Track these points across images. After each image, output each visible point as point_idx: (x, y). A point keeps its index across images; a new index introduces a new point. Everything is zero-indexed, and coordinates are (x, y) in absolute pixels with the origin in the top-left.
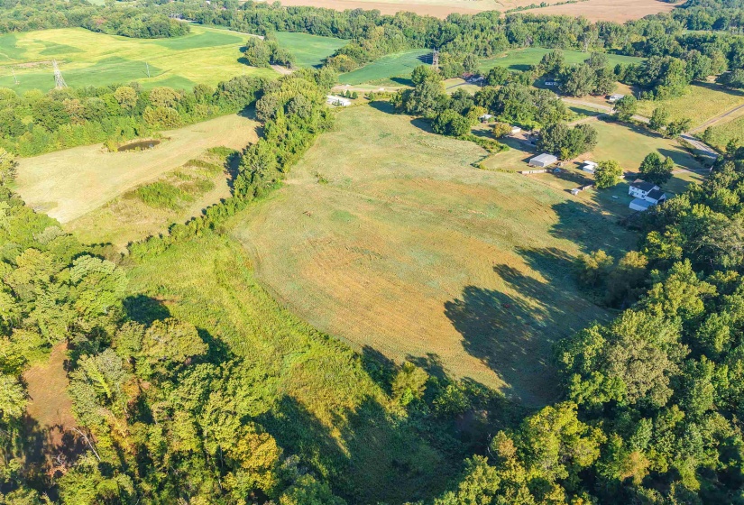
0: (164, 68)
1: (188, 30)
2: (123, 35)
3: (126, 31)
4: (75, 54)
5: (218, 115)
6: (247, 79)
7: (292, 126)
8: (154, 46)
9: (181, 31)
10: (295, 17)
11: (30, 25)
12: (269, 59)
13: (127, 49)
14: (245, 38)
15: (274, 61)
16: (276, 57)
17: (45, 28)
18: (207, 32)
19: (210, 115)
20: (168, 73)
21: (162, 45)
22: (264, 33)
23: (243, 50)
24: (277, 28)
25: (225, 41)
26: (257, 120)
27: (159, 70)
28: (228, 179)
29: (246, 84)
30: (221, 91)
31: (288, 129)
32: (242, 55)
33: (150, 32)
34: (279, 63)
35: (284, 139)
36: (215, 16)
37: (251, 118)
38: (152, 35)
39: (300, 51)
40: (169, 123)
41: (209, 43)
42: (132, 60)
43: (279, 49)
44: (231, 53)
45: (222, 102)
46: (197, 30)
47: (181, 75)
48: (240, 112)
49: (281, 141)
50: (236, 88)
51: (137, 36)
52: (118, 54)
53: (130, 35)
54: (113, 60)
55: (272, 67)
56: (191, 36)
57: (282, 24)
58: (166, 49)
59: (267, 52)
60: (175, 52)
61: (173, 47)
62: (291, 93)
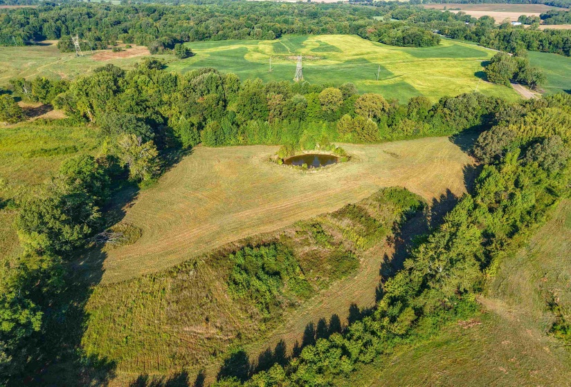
0: (397, 73)
1: (438, 42)
2: (382, 42)
3: (385, 39)
4: (334, 53)
5: (425, 135)
6: (479, 98)
7: (525, 181)
8: (401, 52)
9: (432, 42)
10: (553, 38)
11: (323, 30)
12: (511, 76)
13: (376, 52)
14: (491, 53)
15: (517, 79)
16: (522, 76)
17: (332, 33)
18: (455, 45)
19: (416, 135)
20: (397, 79)
21: (408, 52)
22: (513, 50)
23: (484, 64)
24: (529, 47)
25: (468, 54)
26: (472, 153)
27: (390, 74)
28: (386, 257)
29: (475, 104)
30: (441, 107)
31: (517, 184)
32: (483, 69)
33: (403, 41)
34: (523, 82)
35: (505, 202)
36: (468, 32)
37: (464, 149)
38: (404, 43)
39: (550, 72)
40: (363, 136)
41: (452, 54)
42: (374, 62)
43: (528, 67)
44: (470, 66)
45: (436, 120)
46: (446, 43)
47: (408, 81)
48: (455, 135)
49: (498, 202)
50: (460, 107)
51: (392, 44)
52: (365, 57)
53: (388, 42)
54: (358, 60)
55: (512, 85)
56: (439, 47)
57: (536, 44)
58: (409, 56)
59: (513, 68)
60: (416, 59)
61: (415, 55)
62: (540, 131)
